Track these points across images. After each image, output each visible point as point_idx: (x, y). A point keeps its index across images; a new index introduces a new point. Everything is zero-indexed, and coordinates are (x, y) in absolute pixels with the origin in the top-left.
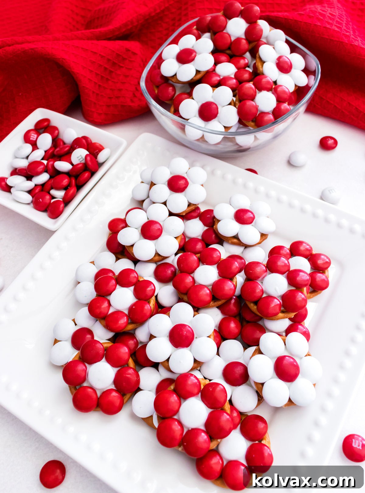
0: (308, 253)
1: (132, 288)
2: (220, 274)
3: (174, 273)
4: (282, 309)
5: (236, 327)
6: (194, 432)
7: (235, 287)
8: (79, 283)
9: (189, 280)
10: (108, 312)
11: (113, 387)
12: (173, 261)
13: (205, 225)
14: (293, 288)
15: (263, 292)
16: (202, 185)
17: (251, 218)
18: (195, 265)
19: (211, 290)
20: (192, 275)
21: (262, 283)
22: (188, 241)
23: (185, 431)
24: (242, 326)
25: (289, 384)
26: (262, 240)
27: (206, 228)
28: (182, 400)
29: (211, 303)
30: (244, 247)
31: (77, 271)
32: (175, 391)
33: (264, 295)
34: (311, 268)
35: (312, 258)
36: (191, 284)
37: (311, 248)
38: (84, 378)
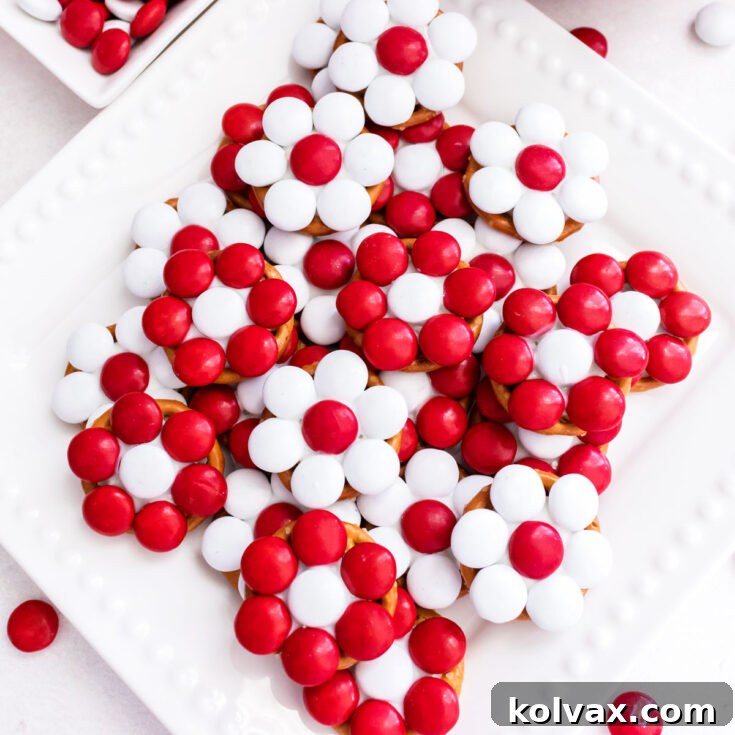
0: (663, 285)
1: (246, 292)
2: (449, 302)
3: (348, 270)
4: (565, 414)
5: (457, 423)
6: (312, 634)
7: (473, 339)
8: (138, 247)
9: (373, 299)
10: (185, 334)
11: (169, 499)
12: (352, 239)
13: (446, 163)
14: (602, 374)
15: (531, 365)
16: (460, 66)
17: (555, 173)
18: (397, 266)
19: (417, 335)
20: (383, 289)
21: (537, 344)
22: (399, 196)
23: (294, 628)
24: (470, 424)
25: (530, 581)
26: (567, 233)
27: (447, 172)
28: (301, 566)
29: (414, 363)
30: (520, 242)
31: (136, 218)
32: (291, 543)
33: (533, 376)
34: (661, 325)
35: (670, 300)
36: (377, 312)
37: (675, 273)
38: (112, 469)
